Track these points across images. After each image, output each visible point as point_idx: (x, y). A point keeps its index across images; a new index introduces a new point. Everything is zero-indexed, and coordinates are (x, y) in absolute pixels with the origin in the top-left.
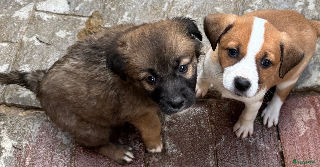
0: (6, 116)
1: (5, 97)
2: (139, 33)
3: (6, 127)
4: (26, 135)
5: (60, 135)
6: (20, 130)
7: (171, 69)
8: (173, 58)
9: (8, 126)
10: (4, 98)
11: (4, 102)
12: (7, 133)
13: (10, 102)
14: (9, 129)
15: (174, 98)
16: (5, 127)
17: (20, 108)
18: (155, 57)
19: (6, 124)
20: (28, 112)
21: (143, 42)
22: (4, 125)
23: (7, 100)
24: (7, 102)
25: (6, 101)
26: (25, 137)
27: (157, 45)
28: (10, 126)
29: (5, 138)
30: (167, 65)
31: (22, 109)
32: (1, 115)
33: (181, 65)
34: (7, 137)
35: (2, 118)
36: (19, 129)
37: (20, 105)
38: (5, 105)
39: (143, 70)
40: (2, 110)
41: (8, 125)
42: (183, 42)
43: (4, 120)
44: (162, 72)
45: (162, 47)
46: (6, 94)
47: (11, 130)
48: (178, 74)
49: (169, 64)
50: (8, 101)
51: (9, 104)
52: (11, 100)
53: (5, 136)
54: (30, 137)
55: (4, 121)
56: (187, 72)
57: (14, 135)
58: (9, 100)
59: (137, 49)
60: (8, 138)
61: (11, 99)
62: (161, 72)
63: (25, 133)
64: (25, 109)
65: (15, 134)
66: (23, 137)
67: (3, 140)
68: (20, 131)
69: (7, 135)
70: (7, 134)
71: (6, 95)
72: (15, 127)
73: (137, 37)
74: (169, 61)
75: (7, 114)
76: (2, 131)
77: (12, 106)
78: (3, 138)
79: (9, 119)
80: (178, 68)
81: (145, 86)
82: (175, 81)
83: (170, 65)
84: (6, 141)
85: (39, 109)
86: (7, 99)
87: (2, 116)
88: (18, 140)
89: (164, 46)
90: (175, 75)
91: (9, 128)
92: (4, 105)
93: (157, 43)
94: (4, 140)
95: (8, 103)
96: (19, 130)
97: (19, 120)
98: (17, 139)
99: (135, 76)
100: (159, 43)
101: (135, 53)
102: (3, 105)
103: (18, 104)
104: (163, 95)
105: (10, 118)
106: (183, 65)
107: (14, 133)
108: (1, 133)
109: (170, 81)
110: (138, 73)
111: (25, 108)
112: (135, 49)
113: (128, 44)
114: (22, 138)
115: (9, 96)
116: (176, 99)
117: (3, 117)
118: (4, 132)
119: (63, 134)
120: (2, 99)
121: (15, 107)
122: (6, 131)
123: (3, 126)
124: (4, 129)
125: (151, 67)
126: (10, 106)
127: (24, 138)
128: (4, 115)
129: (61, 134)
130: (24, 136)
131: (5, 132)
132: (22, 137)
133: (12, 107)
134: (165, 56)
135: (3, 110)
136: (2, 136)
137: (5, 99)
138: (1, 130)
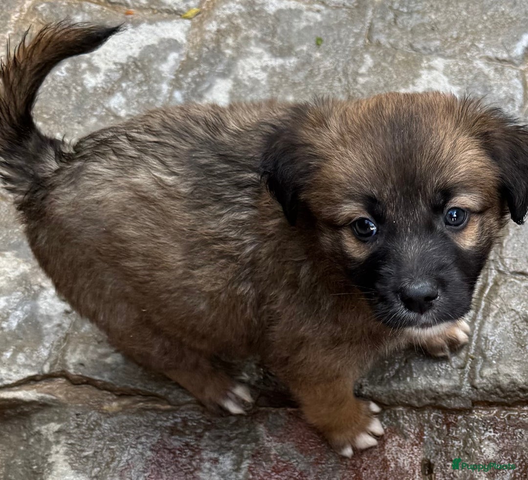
0: (67, 410)
1: (66, 358)
2: (369, 105)
3: (64, 437)
4: (115, 463)
5: (206, 471)
6: (103, 449)
7: (424, 209)
8: (436, 180)
9: (70, 435)
10: (65, 361)
11: (63, 371)
12: (66, 454)
13: (80, 374)
14: (71, 444)
15: (412, 280)
16: (63, 439)
17: (105, 392)
18: (393, 167)
19: (64, 430)
20: (125, 402)
21: (372, 125)
22: (59, 432)
23: (71, 366)
24: (71, 371)
25: (69, 368)
26: (114, 469)
27: (403, 141)
28: (75, 435)
29: (62, 466)
30: (417, 195)
31: (109, 393)
32: (55, 404)
33: (453, 206)
34: (67, 464)
35: (56, 412)
36: (99, 446)
37: (105, 383)
38: (64, 380)
39: (351, 197)
40: (58, 391)
41: (69, 433)
42: (470, 153)
43: (60, 421)
44: (400, 213)
45: (416, 146)
46: (69, 350)
47: (78, 447)
48: (439, 227)
49: (422, 196)
50: (74, 369)
51: (76, 377)
52: (82, 368)
53: (61, 460)
54: (126, 469)
55: (58, 423)
56: (464, 233)
57: (84, 460)
58: (78, 367)
59: (352, 139)
60: (69, 467)
61: (82, 364)
62: (397, 210)
63: (113, 459)
64: (118, 393)
65: (88, 460)
66: (109, 468)
67: (55, 473)
68: (101, 451)
69: (65, 460)
70: (67, 457)
71: (69, 354)
72: (89, 441)
73: (360, 112)
74: (425, 187)
75: (70, 405)
76: (55, 448)
77: (83, 383)
78: (54, 468)
79: (75, 417)
80: (442, 212)
81: (346, 244)
82: (428, 242)
83: (424, 199)
84: (64, 474)
85: (154, 398)
86: (74, 364)
87: (56, 407)
88: (93, 475)
89: (422, 146)
90: (430, 228)
91: (73, 441)
92: (62, 381)
93: (406, 135)
94: (58, 473)
95: (74, 374)
96: (99, 450)
97: (99, 421)
98: (91, 472)
99: (326, 211)
100: (410, 136)
101: (345, 146)
102: (60, 379)
103: (99, 380)
104: (386, 269)
105: (77, 415)
106: (458, 209)
107: (85, 457)
108: (51, 454)
109: (416, 239)
110: (336, 203)
111: (119, 390)
112: (348, 137)
113: (334, 123)
114: (105, 471)
115: (78, 357)
116: (418, 283)
117: (58, 411)
118: (57, 452)
119: (214, 469)
120: (59, 362)
121: (91, 386)
122: (65, 448)
123: (57, 434)
124: (58, 442)
125: (375, 192)
126: (79, 384)
127: (111, 471)
128: (61, 407)
129: (210, 470)
130: (111, 466)
131: (61, 451)
132: (105, 469)
133: (83, 386)
134: (417, 172)
135: (60, 393)
136: (53, 462)
137: (68, 363)
138: (52, 445)
